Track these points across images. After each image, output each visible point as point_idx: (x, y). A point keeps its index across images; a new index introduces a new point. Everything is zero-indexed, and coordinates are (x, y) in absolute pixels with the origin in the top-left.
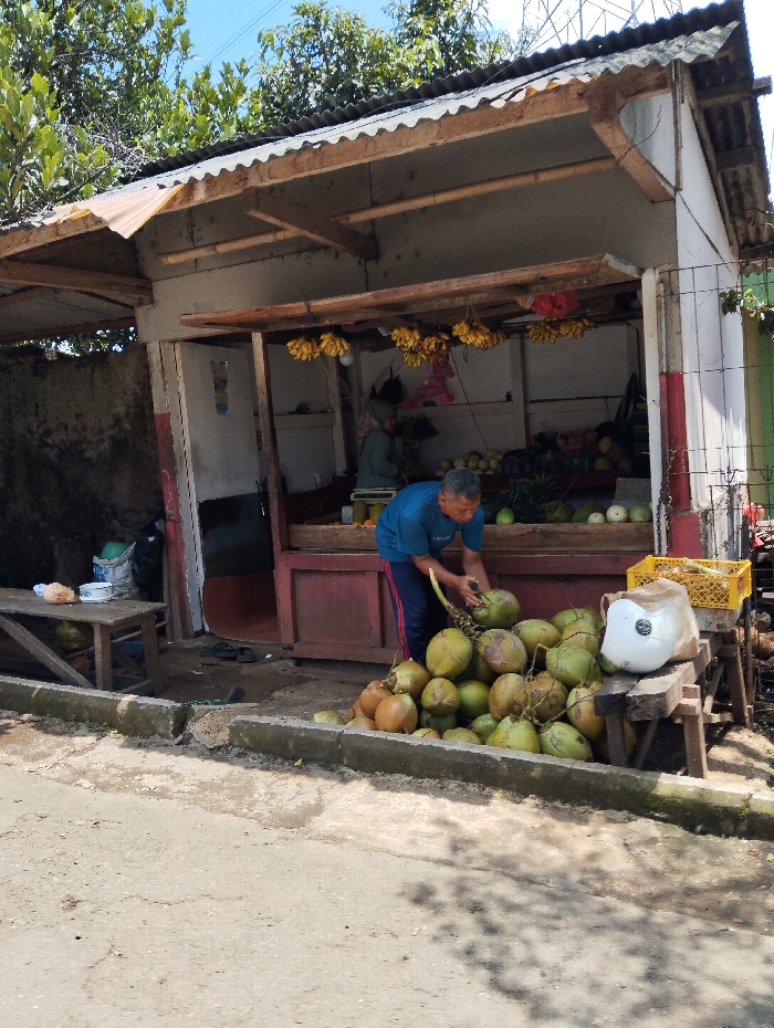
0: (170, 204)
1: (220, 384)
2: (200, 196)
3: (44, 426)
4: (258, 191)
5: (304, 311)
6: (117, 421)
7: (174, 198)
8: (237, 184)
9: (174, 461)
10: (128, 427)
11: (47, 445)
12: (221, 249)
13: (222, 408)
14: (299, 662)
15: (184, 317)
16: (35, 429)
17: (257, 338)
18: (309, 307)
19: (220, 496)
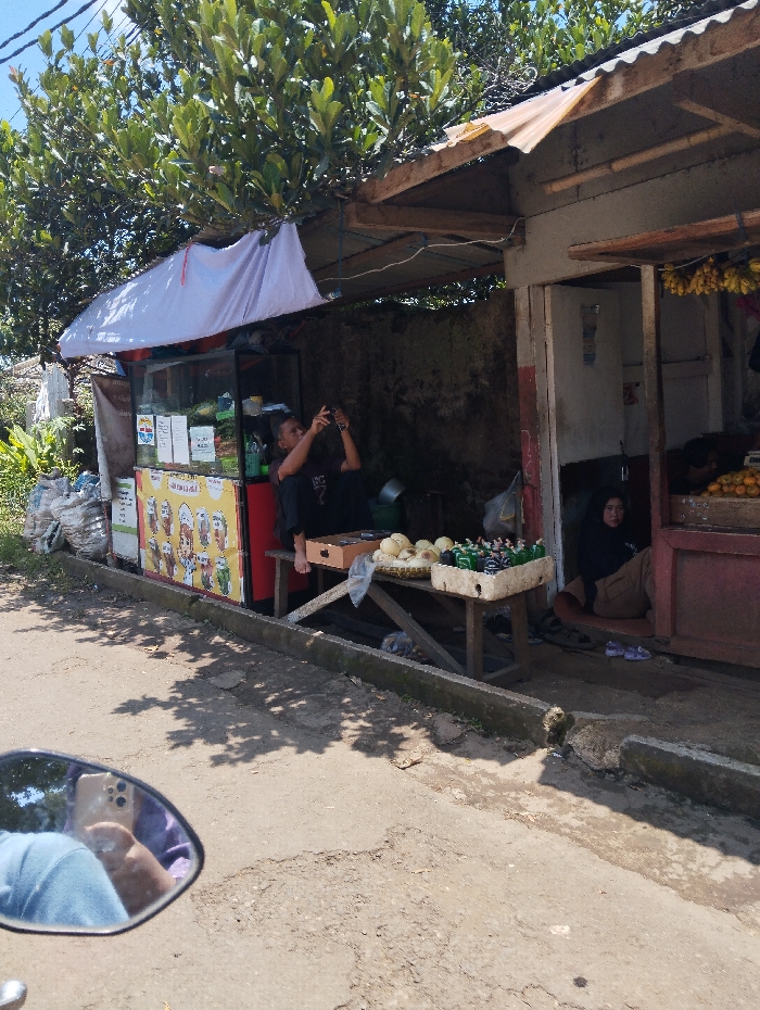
0: (576, 109)
1: (589, 331)
2: (616, 92)
3: (401, 383)
4: (692, 74)
5: (735, 225)
6: (474, 376)
7: (582, 102)
8: (667, 69)
9: (537, 419)
10: (487, 383)
11: (403, 403)
12: (618, 166)
13: (589, 358)
14: (678, 659)
15: (572, 249)
16: (391, 387)
17: (648, 273)
18: (741, 221)
19: (583, 458)
